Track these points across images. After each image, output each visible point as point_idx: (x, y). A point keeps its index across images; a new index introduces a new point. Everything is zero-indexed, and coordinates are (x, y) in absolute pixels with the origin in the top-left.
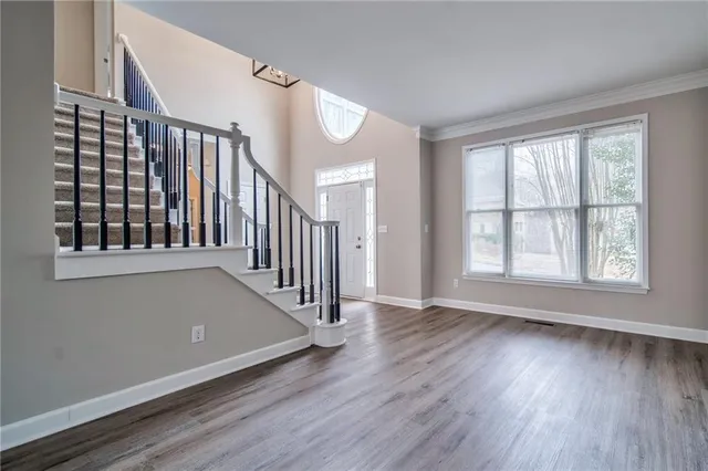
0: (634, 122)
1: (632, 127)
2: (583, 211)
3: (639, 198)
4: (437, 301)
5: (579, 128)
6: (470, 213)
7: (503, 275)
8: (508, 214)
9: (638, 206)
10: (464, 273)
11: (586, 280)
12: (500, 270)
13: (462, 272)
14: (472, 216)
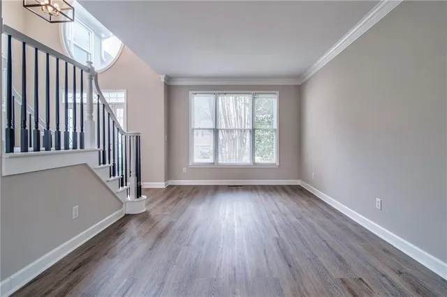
1: (273, 96)
2: (253, 131)
3: (275, 126)
4: (171, 182)
5: (252, 92)
6: (193, 129)
7: (214, 163)
8: (216, 131)
9: (275, 131)
10: (190, 164)
11: (254, 163)
12: (211, 160)
13: (189, 163)
14: (195, 132)
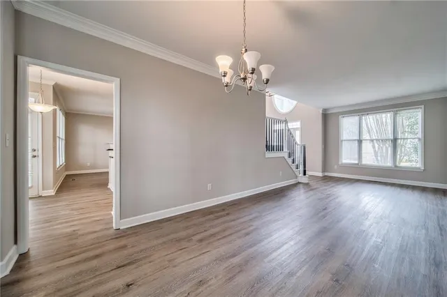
0: (418, 108)
1: (417, 110)
2: (394, 140)
3: (420, 135)
4: (326, 174)
5: (394, 110)
6: (342, 141)
7: (358, 164)
8: (360, 142)
9: (419, 139)
10: (340, 163)
11: (396, 166)
12: (357, 162)
13: (338, 163)
14: (343, 142)
